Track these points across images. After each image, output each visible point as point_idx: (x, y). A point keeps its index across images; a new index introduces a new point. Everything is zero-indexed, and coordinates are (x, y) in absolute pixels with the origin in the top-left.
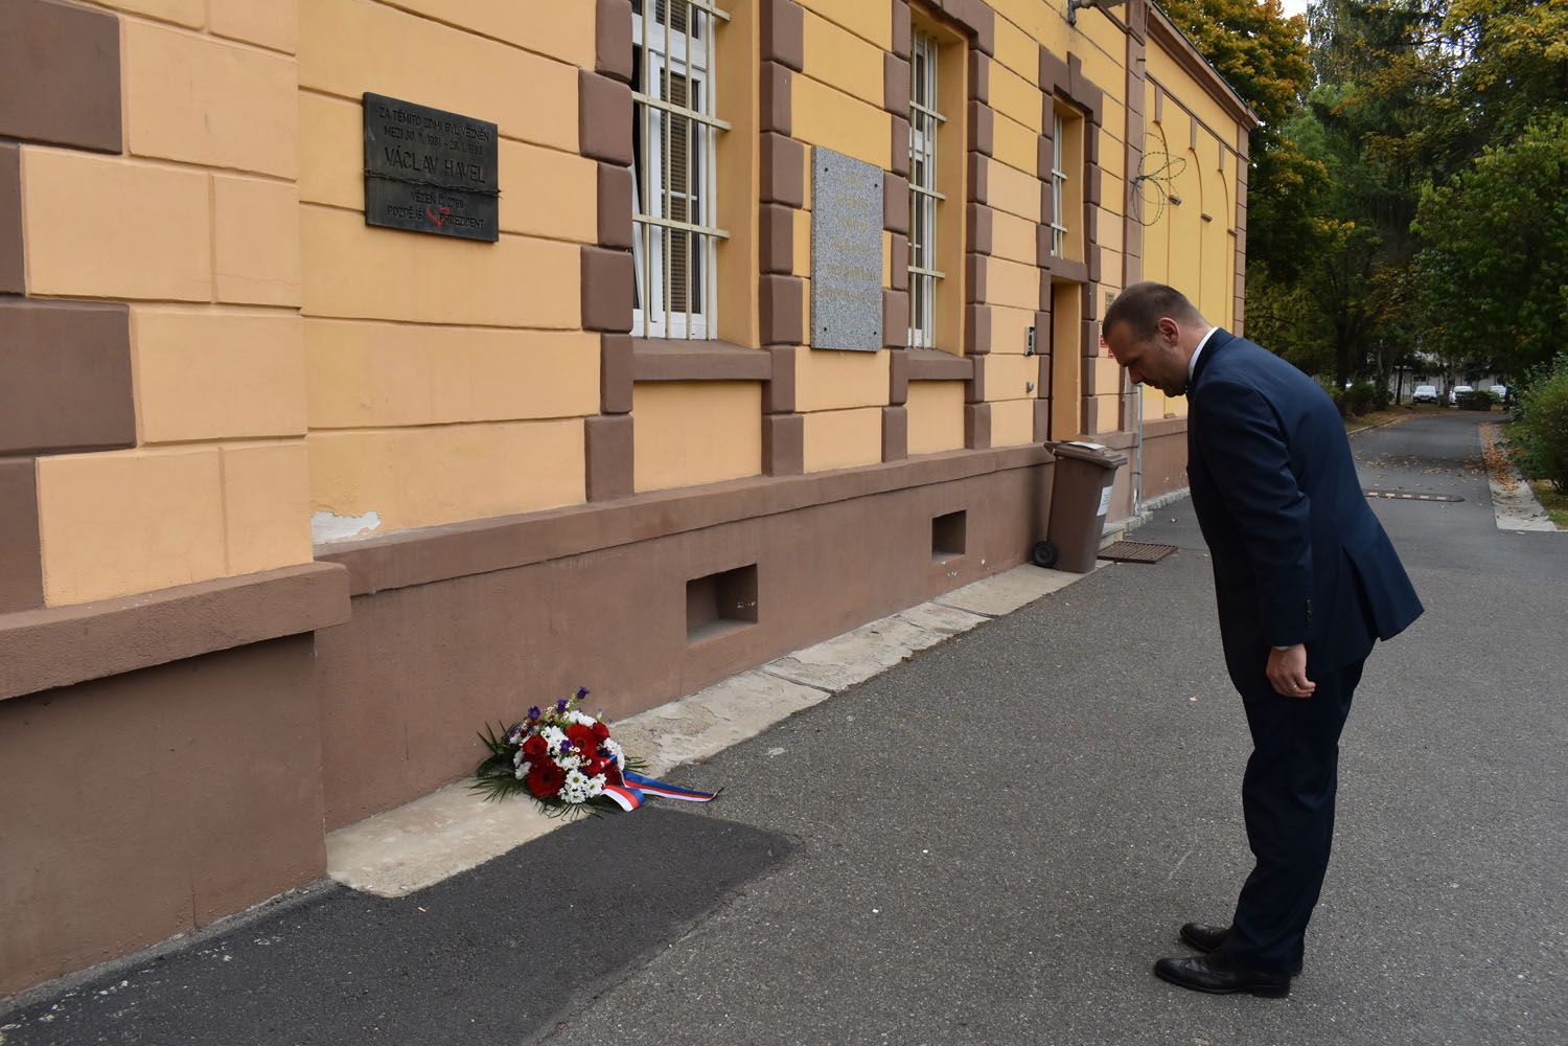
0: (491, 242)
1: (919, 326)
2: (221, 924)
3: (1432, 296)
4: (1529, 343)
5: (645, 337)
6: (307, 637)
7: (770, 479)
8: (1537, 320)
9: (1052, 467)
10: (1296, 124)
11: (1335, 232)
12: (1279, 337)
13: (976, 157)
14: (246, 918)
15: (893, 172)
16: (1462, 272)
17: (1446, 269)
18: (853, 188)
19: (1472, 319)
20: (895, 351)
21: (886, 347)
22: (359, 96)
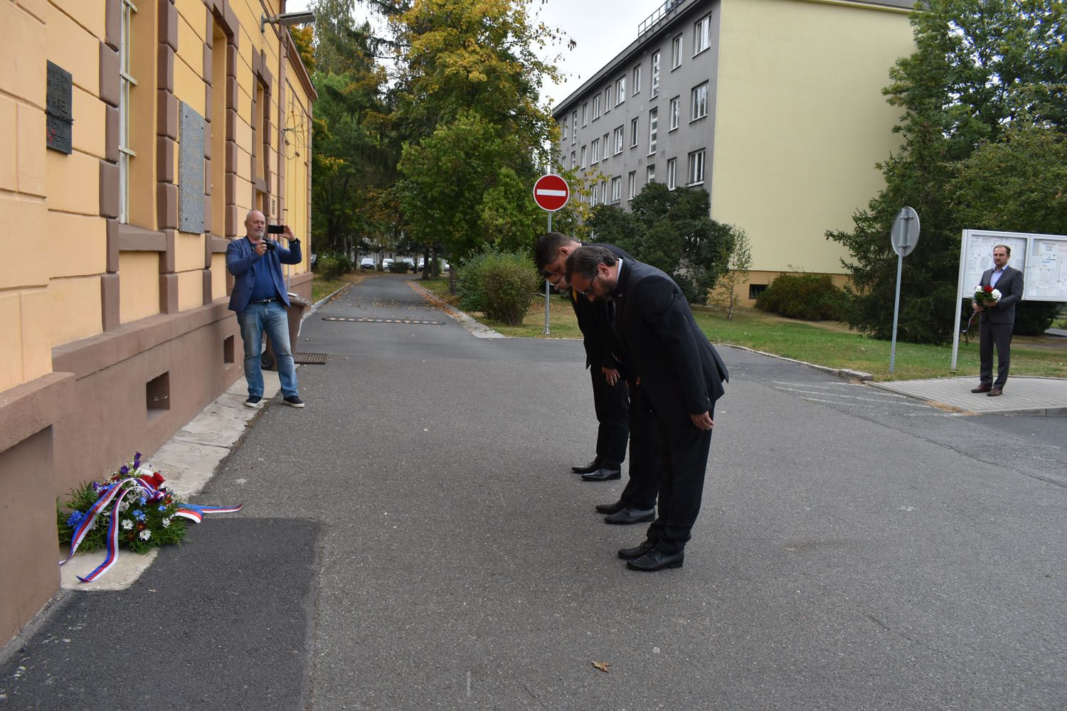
2: (30, 626)
3: (408, 208)
4: (460, 237)
7: (166, 316)
8: (463, 224)
11: (332, 165)
13: (232, 112)
14: (40, 620)
15: (206, 120)
16: (423, 195)
17: (415, 192)
18: (195, 129)
19: (430, 222)
20: (206, 234)
21: (204, 231)
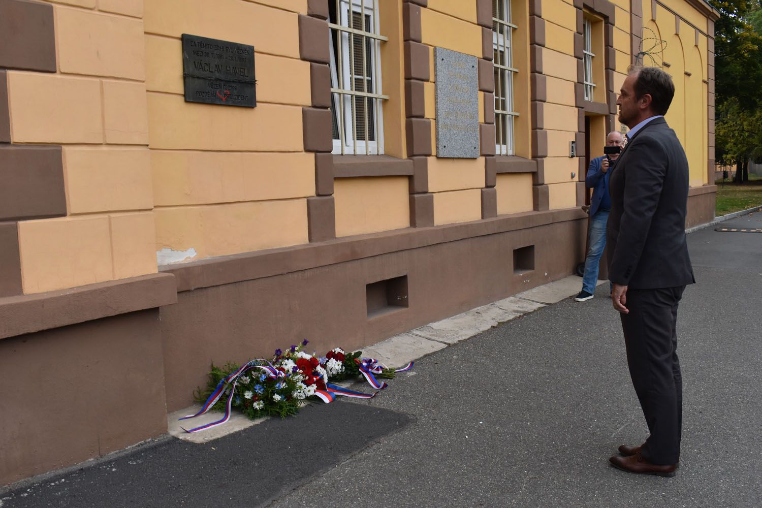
0: (253, 107)
1: (504, 143)
2: (113, 454)
5: (342, 155)
6: (155, 310)
7: (414, 229)
9: (587, 220)
10: (754, 15)
12: (748, 141)
13: (535, 47)
14: (125, 452)
15: (484, 58)
18: (459, 69)
20: (488, 158)
21: (482, 155)
22: (180, 36)
